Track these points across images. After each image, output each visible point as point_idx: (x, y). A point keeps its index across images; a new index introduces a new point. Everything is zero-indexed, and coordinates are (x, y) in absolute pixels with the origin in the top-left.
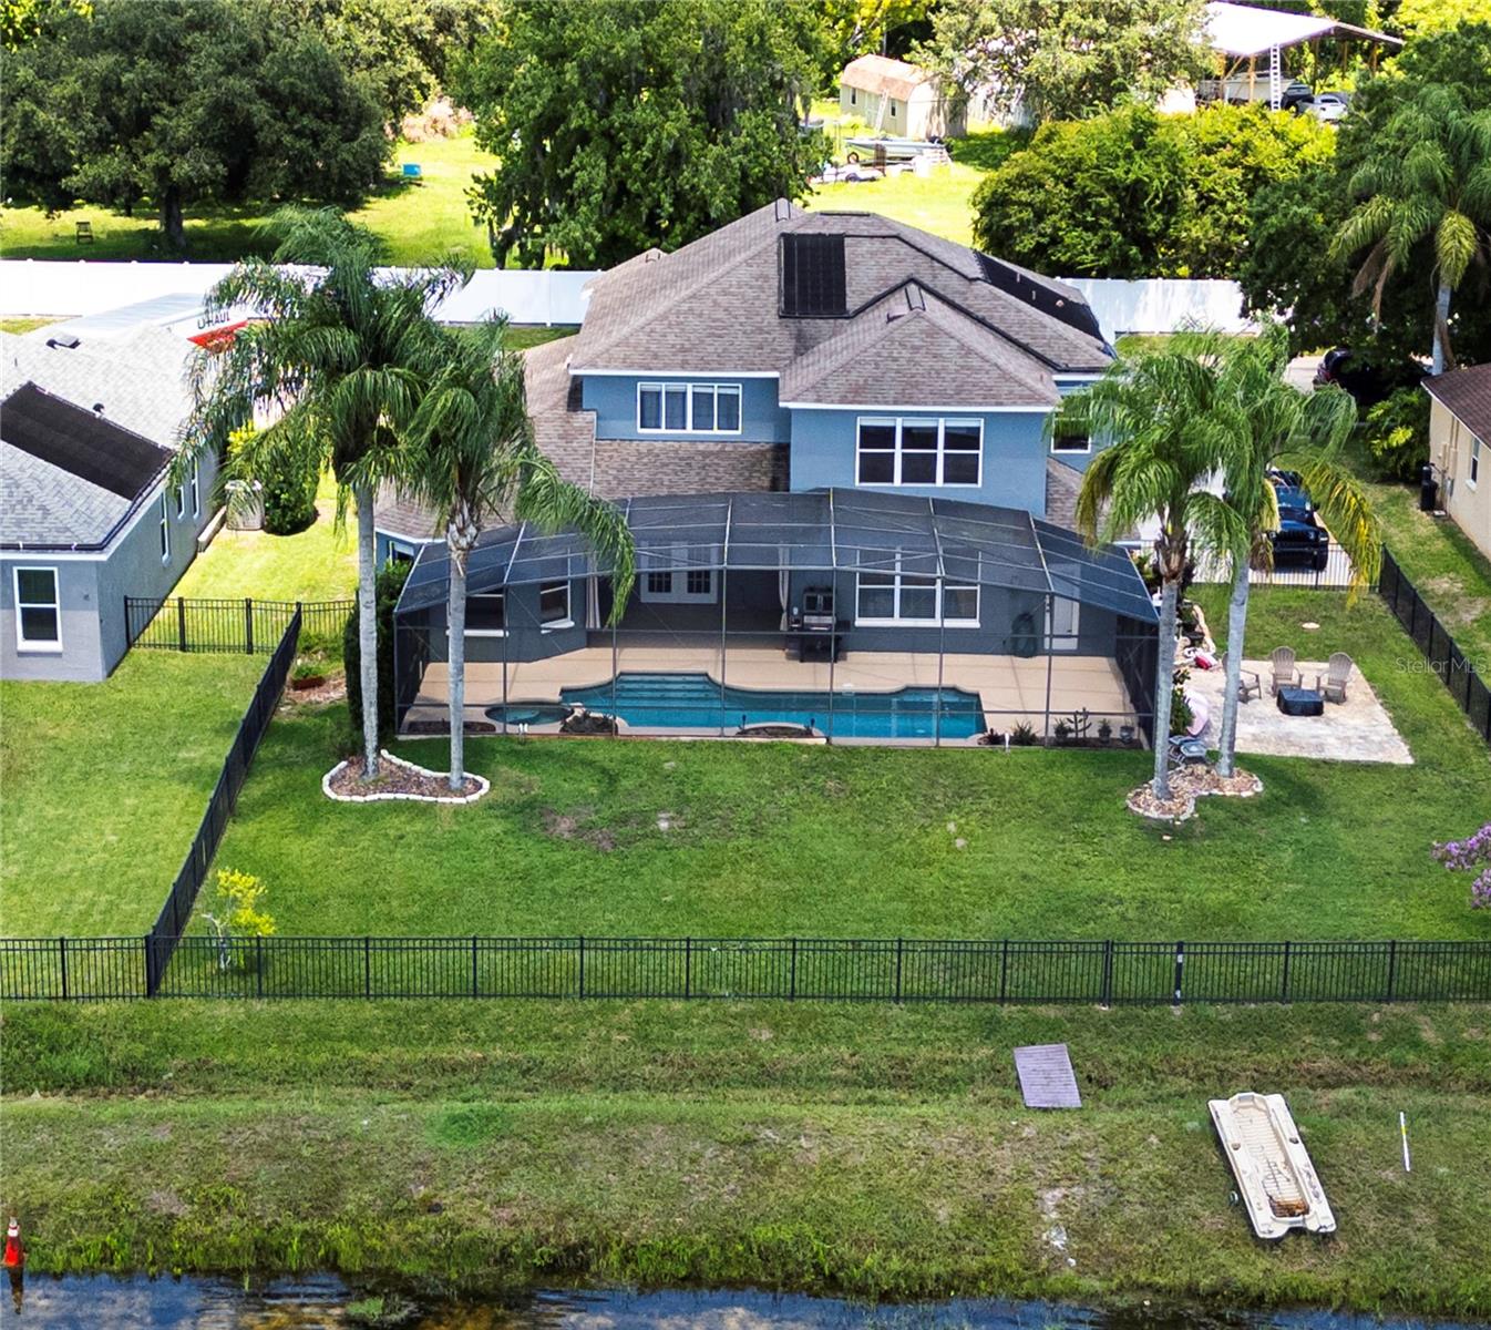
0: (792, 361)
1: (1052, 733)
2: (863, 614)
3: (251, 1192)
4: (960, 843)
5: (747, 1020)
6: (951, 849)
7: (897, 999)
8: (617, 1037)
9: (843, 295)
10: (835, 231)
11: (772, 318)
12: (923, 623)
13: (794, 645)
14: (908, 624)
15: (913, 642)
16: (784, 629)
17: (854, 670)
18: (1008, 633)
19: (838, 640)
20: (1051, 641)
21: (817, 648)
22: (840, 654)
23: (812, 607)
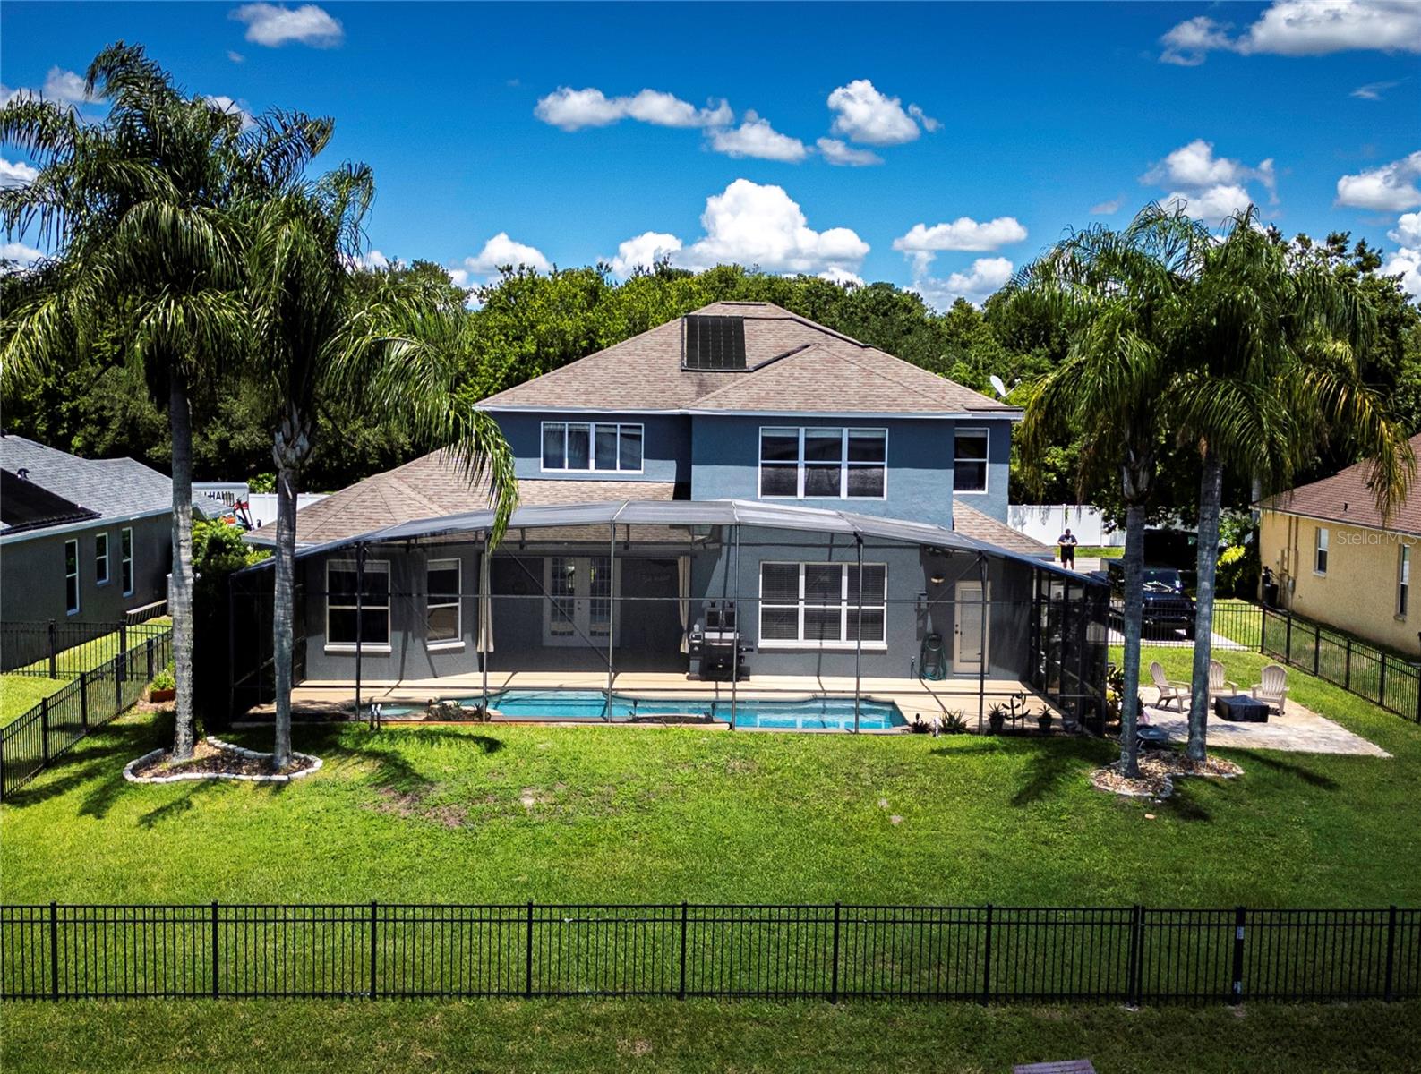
0: (693, 401)
1: (984, 722)
2: (766, 635)
4: (896, 819)
5: (615, 1028)
6: (886, 825)
7: (833, 997)
9: (742, 355)
10: (735, 314)
11: (675, 370)
12: (828, 644)
13: (695, 664)
14: (814, 644)
15: (819, 663)
16: (685, 649)
17: (760, 684)
18: (915, 656)
19: (740, 658)
20: (958, 666)
21: (721, 665)
22: (743, 674)
23: (713, 623)
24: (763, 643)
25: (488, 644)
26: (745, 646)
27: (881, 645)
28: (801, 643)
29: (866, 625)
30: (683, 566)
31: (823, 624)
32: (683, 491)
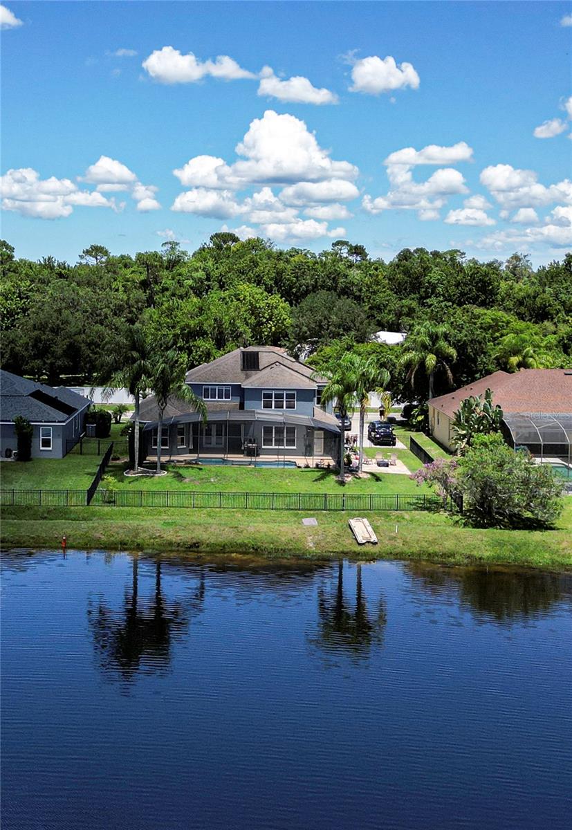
0: (245, 380)
1: (314, 466)
2: (264, 445)
3: (118, 534)
4: (289, 484)
5: (235, 512)
6: (287, 485)
7: (273, 509)
8: (203, 516)
9: (258, 365)
10: (256, 350)
11: (239, 371)
12: (280, 447)
13: (245, 452)
14: (277, 447)
15: (278, 452)
16: (243, 448)
17: (262, 458)
18: (304, 451)
19: (257, 451)
20: (315, 453)
21: (252, 453)
22: (258, 455)
23: (250, 442)
24: (263, 447)
25: (191, 447)
26: (259, 448)
27: (295, 448)
28: (273, 447)
29: (291, 442)
30: (243, 427)
31: (279, 442)
32: (242, 407)
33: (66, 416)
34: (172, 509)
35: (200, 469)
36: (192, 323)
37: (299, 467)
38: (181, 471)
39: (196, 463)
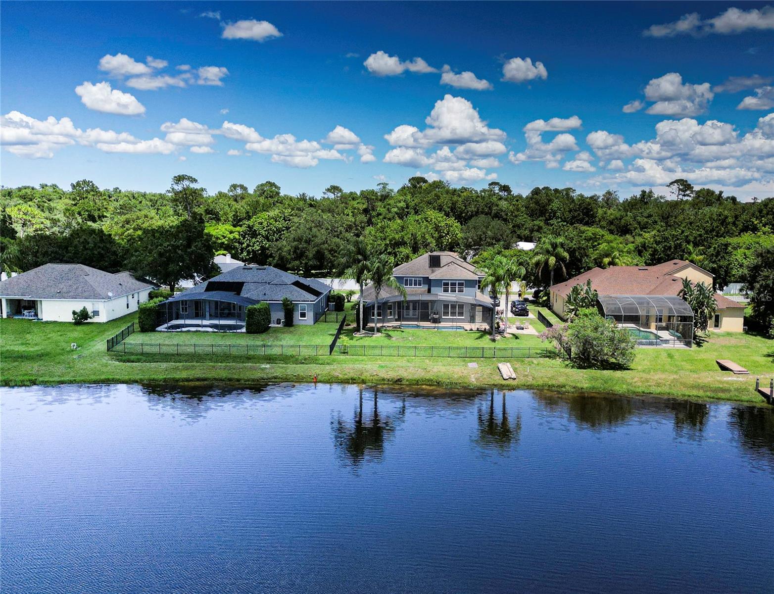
0: (431, 274)
1: (476, 329)
3: (349, 373)
4: (460, 341)
5: (425, 359)
6: (458, 342)
7: (449, 357)
8: (404, 361)
9: (440, 264)
10: (439, 255)
11: (428, 268)
14: (452, 317)
15: (452, 321)
17: (442, 324)
18: (469, 319)
20: (476, 321)
21: (435, 321)
22: (440, 322)
23: (435, 314)
25: (397, 317)
26: (440, 317)
27: (463, 317)
28: (450, 317)
29: (461, 314)
30: (430, 304)
31: (453, 314)
32: (429, 291)
33: (316, 297)
34: (384, 357)
35: (403, 332)
36: (397, 237)
37: (466, 330)
38: (390, 333)
39: (400, 328)
